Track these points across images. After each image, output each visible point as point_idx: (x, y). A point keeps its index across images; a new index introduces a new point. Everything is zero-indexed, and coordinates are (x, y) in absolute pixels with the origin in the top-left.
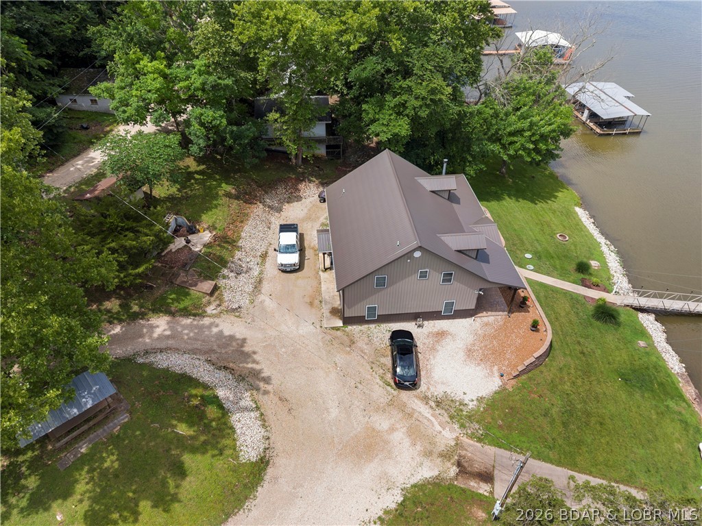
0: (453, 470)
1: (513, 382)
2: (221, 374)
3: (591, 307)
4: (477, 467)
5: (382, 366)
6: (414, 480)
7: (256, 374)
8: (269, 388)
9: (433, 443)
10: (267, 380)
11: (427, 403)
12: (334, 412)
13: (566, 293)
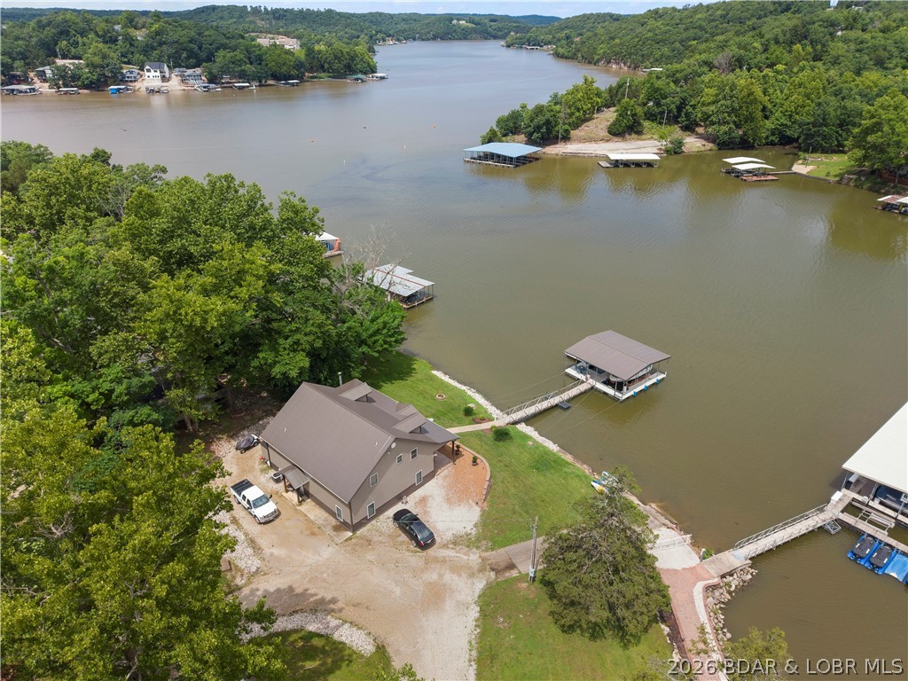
0: (493, 574)
1: (485, 504)
2: (297, 617)
3: (491, 435)
4: (503, 565)
5: (402, 543)
6: (477, 594)
7: (322, 601)
8: (340, 605)
9: (470, 568)
10: (334, 601)
11: (448, 548)
12: (398, 591)
13: (470, 434)
